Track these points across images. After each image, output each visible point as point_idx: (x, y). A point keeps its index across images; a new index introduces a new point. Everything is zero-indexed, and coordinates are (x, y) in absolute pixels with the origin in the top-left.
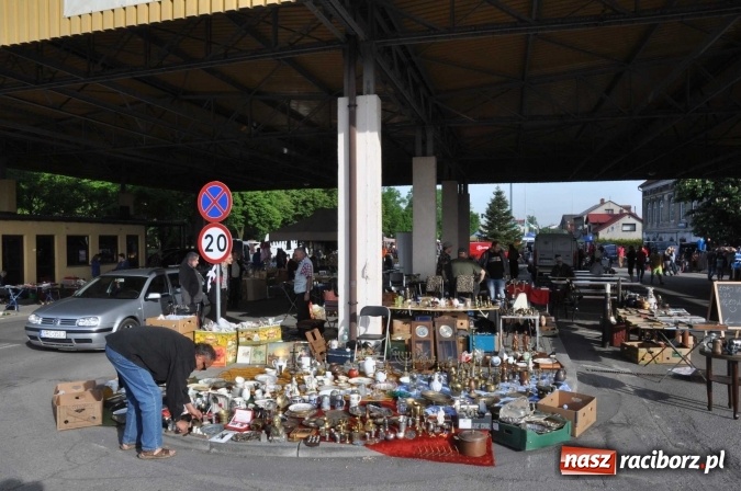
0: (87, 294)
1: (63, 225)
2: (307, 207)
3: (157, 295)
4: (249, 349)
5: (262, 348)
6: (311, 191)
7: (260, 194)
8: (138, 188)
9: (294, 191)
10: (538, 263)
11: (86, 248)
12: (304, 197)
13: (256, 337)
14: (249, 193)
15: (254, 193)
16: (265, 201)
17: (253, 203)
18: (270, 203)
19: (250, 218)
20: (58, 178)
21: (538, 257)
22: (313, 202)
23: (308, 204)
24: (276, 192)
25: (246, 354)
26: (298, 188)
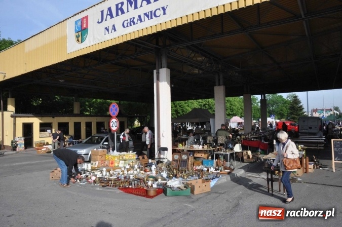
0: (86, 143)
1: (95, 118)
2: (206, 107)
3: (107, 143)
4: (123, 162)
5: (127, 161)
6: (207, 100)
7: (183, 102)
8: (128, 102)
9: (200, 100)
10: (300, 131)
11: (104, 126)
12: (204, 103)
13: (124, 158)
14: (178, 102)
15: (180, 102)
16: (185, 105)
17: (180, 106)
18: (188, 106)
19: (179, 113)
20: (99, 100)
21: (300, 128)
22: (209, 105)
23: (206, 106)
24: (190, 101)
25: (122, 163)
26: (202, 99)
